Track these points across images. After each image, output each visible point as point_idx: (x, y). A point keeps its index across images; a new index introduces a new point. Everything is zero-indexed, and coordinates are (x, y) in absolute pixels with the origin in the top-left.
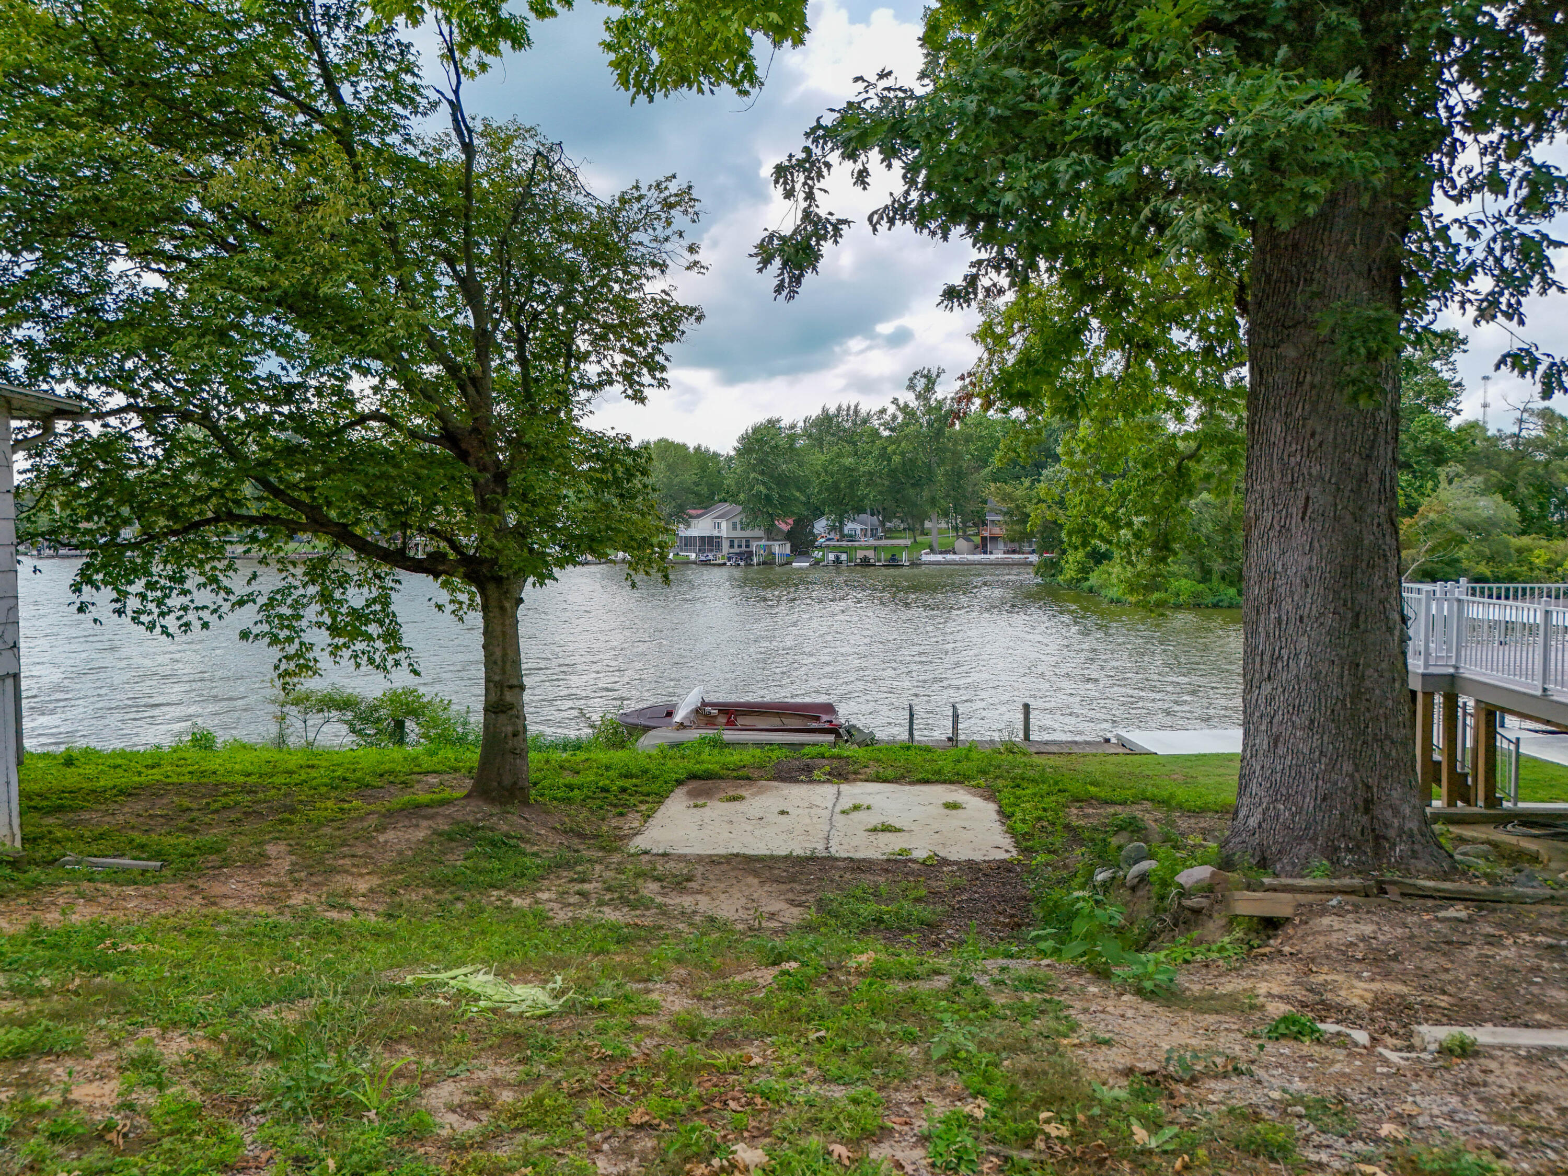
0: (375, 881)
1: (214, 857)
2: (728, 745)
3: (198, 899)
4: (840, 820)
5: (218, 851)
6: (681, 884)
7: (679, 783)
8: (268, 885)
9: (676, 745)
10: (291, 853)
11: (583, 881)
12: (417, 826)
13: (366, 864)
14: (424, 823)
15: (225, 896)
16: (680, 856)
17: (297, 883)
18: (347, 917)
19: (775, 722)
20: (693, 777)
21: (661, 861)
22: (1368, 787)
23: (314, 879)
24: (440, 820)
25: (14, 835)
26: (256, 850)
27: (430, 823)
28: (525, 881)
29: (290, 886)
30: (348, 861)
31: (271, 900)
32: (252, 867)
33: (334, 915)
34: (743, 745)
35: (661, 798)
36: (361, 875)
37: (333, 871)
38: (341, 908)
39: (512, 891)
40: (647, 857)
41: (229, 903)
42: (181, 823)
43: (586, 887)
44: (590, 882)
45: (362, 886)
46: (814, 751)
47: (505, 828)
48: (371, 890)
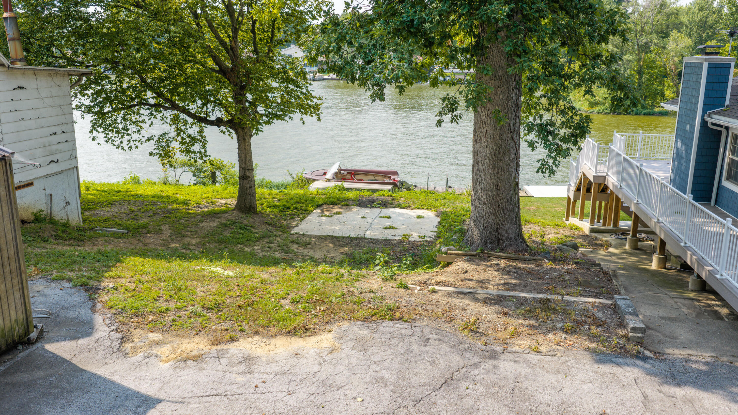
0: (198, 240)
1: (144, 230)
2: (346, 189)
3: (141, 244)
4: (375, 223)
5: (145, 228)
6: (306, 245)
7: (320, 206)
8: (163, 240)
9: (325, 188)
10: (170, 229)
11: (271, 243)
12: (214, 221)
13: (195, 234)
14: (217, 220)
15: (149, 243)
16: (309, 235)
17: (173, 240)
18: (188, 252)
20: (325, 203)
21: (302, 237)
22: (498, 224)
23: (178, 239)
24: (223, 219)
25: (80, 220)
26: (158, 228)
27: (219, 220)
28: (250, 242)
29: (170, 241)
30: (189, 233)
31: (164, 245)
32: (157, 234)
33: (184, 251)
34: (352, 189)
35: (310, 212)
36: (194, 238)
37: (184, 236)
38: (186, 249)
39: (246, 246)
40: (297, 235)
41: (151, 246)
42: (132, 216)
43: (271, 245)
44: (274, 243)
45: (194, 242)
47: (246, 222)
48: (197, 243)
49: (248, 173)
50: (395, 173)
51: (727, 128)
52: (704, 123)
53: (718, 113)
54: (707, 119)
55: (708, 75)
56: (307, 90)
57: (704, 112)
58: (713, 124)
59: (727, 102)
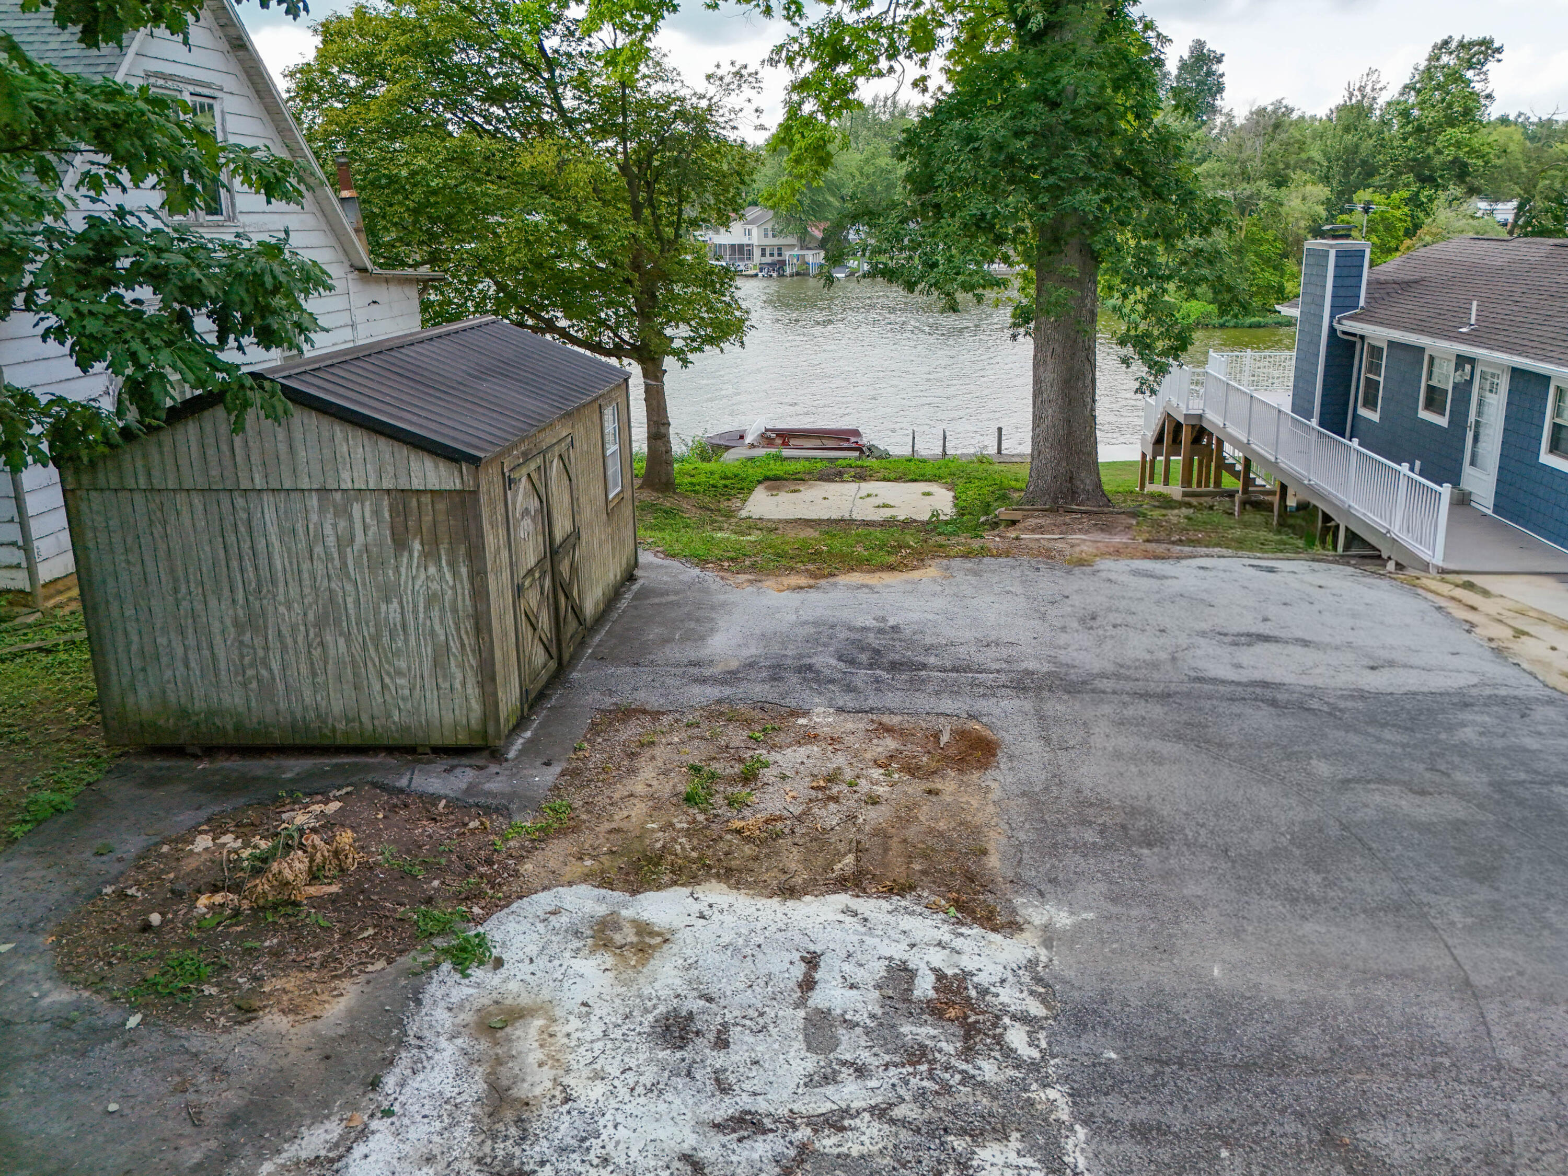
2: (787, 459)
4: (859, 502)
6: (773, 531)
7: (760, 482)
9: (751, 459)
16: (769, 519)
19: (817, 443)
20: (767, 479)
21: (759, 521)
22: (1071, 472)
34: (797, 459)
35: (750, 491)
40: (751, 520)
46: (844, 463)
47: (668, 504)
49: (663, 430)
50: (856, 433)
51: (1362, 338)
52: (1332, 330)
53: (1350, 318)
54: (1336, 325)
55: (1336, 266)
56: (732, 297)
57: (1332, 317)
58: (1344, 333)
59: (1362, 303)
